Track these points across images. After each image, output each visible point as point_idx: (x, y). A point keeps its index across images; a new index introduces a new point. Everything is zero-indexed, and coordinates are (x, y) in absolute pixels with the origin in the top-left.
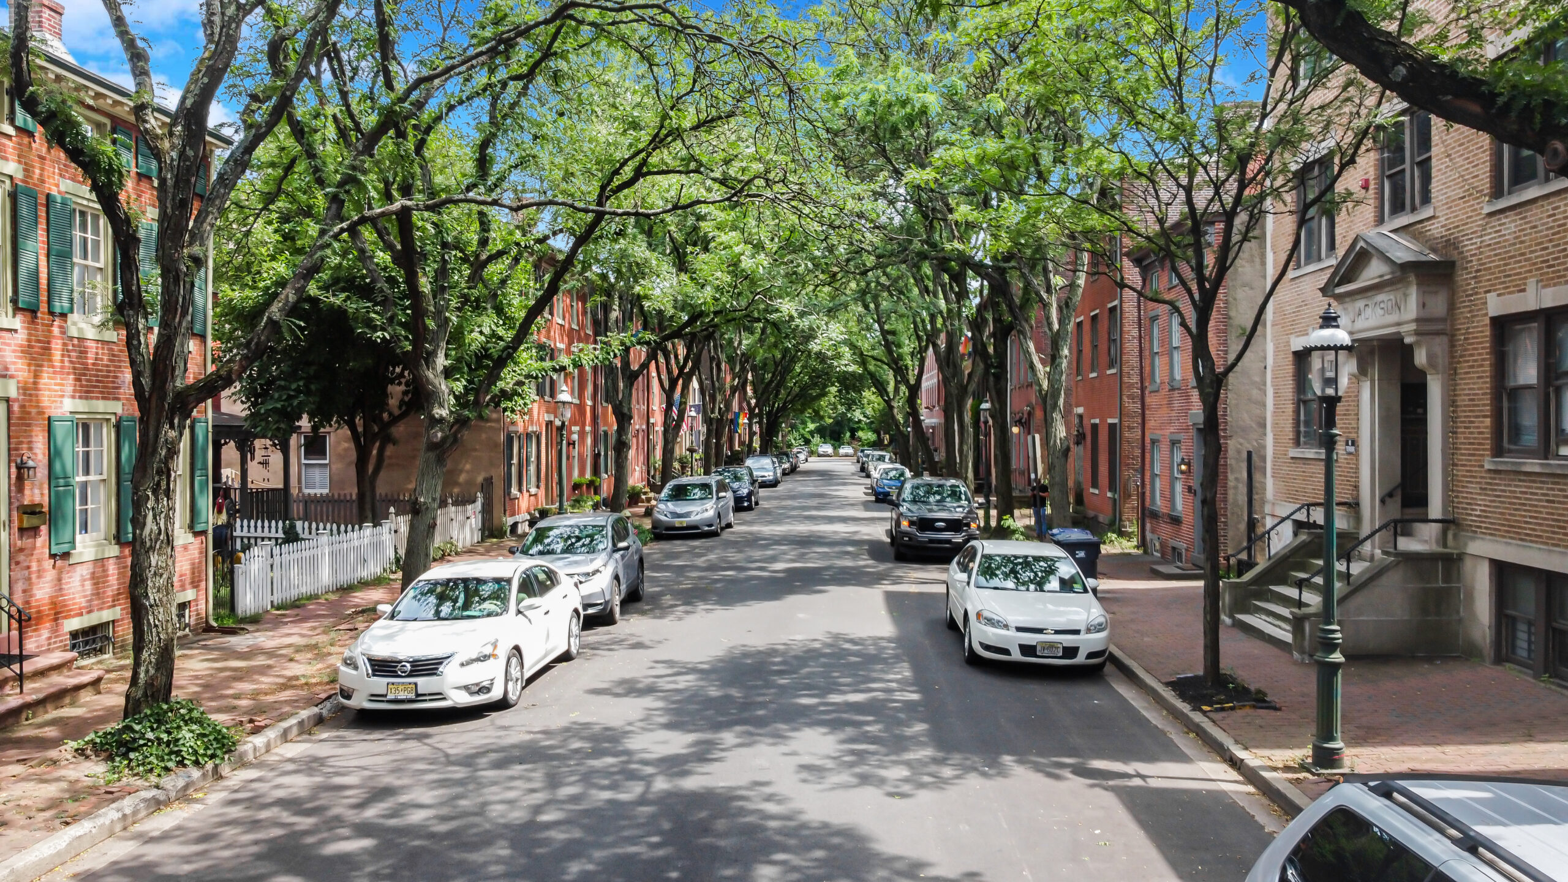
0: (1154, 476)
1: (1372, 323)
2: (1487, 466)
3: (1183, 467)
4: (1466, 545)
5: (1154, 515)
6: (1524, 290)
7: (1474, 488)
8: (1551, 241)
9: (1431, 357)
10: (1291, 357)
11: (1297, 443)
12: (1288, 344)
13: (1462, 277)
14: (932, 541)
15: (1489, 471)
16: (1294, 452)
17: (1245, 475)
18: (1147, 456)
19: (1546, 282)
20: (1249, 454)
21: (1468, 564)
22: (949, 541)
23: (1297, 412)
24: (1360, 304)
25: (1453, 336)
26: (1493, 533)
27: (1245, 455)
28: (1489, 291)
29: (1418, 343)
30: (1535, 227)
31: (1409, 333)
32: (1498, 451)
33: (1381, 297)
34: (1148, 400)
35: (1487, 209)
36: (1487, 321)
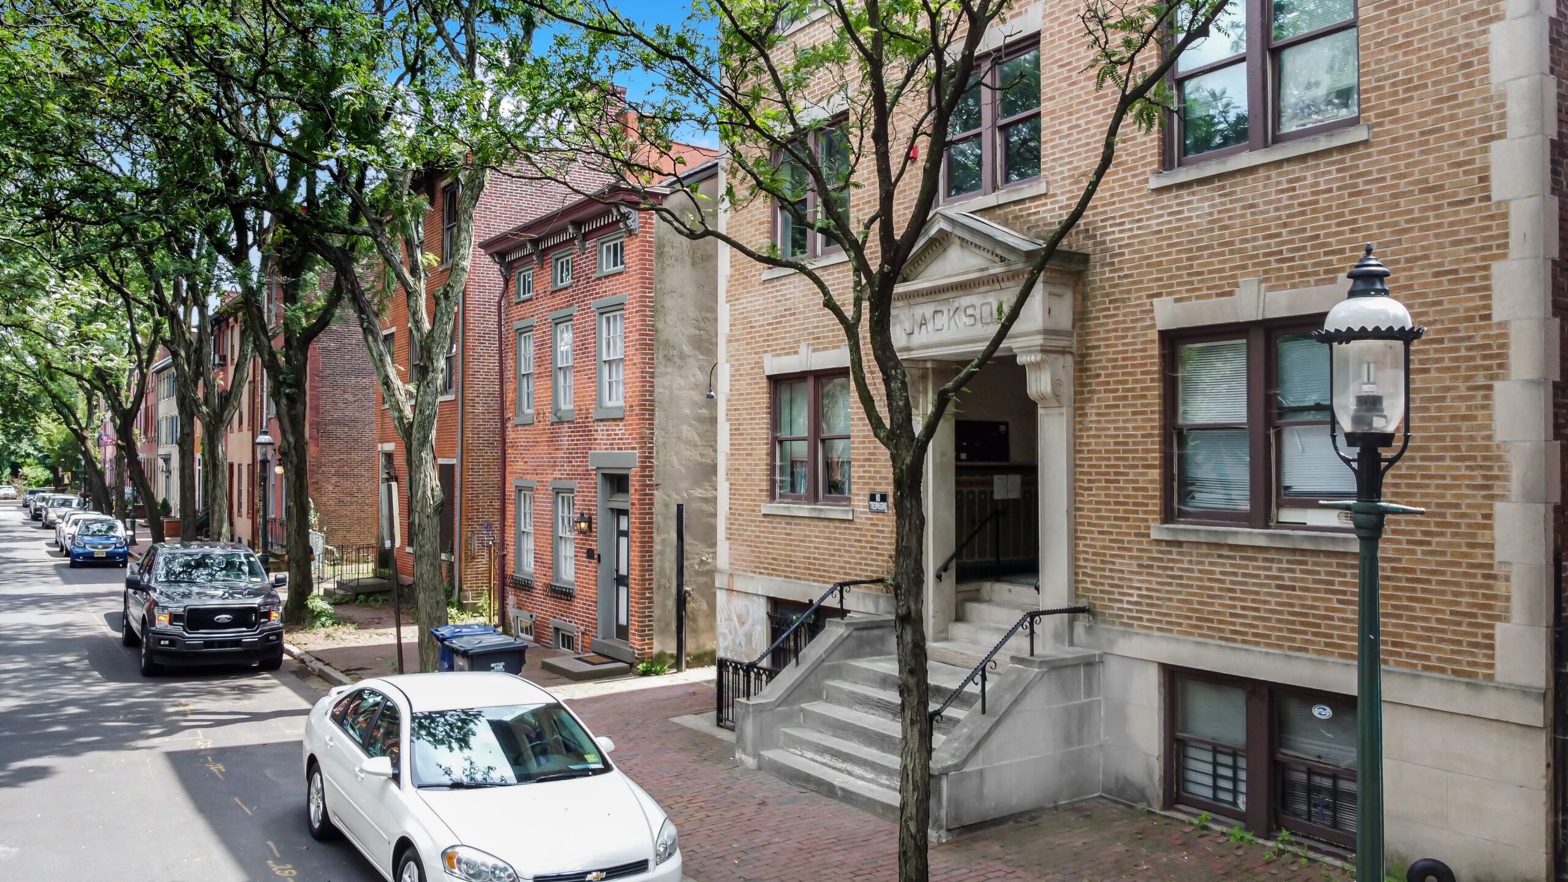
0: (520, 534)
1: (947, 335)
2: (1154, 535)
3: (583, 525)
4: (1111, 643)
5: (524, 586)
6: (1231, 294)
7: (1126, 564)
8: (1285, 225)
9: (1056, 383)
10: (764, 383)
11: (772, 497)
12: (759, 365)
13: (1099, 275)
14: (209, 644)
15: (1158, 542)
16: (767, 508)
17: (674, 535)
18: (510, 508)
19: (1272, 281)
20: (680, 508)
21: (1113, 670)
22: (237, 643)
23: (772, 454)
24: (927, 310)
25: (1083, 356)
26: (1166, 626)
27: (674, 510)
28: (1159, 295)
29: (1037, 365)
30: (1252, 206)
31: (1029, 350)
32: (1169, 515)
33: (965, 300)
34: (511, 435)
35: (1154, 183)
36: (1156, 336)
